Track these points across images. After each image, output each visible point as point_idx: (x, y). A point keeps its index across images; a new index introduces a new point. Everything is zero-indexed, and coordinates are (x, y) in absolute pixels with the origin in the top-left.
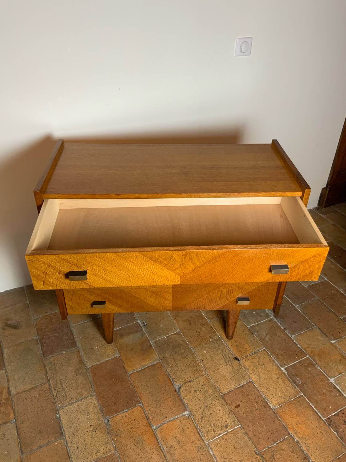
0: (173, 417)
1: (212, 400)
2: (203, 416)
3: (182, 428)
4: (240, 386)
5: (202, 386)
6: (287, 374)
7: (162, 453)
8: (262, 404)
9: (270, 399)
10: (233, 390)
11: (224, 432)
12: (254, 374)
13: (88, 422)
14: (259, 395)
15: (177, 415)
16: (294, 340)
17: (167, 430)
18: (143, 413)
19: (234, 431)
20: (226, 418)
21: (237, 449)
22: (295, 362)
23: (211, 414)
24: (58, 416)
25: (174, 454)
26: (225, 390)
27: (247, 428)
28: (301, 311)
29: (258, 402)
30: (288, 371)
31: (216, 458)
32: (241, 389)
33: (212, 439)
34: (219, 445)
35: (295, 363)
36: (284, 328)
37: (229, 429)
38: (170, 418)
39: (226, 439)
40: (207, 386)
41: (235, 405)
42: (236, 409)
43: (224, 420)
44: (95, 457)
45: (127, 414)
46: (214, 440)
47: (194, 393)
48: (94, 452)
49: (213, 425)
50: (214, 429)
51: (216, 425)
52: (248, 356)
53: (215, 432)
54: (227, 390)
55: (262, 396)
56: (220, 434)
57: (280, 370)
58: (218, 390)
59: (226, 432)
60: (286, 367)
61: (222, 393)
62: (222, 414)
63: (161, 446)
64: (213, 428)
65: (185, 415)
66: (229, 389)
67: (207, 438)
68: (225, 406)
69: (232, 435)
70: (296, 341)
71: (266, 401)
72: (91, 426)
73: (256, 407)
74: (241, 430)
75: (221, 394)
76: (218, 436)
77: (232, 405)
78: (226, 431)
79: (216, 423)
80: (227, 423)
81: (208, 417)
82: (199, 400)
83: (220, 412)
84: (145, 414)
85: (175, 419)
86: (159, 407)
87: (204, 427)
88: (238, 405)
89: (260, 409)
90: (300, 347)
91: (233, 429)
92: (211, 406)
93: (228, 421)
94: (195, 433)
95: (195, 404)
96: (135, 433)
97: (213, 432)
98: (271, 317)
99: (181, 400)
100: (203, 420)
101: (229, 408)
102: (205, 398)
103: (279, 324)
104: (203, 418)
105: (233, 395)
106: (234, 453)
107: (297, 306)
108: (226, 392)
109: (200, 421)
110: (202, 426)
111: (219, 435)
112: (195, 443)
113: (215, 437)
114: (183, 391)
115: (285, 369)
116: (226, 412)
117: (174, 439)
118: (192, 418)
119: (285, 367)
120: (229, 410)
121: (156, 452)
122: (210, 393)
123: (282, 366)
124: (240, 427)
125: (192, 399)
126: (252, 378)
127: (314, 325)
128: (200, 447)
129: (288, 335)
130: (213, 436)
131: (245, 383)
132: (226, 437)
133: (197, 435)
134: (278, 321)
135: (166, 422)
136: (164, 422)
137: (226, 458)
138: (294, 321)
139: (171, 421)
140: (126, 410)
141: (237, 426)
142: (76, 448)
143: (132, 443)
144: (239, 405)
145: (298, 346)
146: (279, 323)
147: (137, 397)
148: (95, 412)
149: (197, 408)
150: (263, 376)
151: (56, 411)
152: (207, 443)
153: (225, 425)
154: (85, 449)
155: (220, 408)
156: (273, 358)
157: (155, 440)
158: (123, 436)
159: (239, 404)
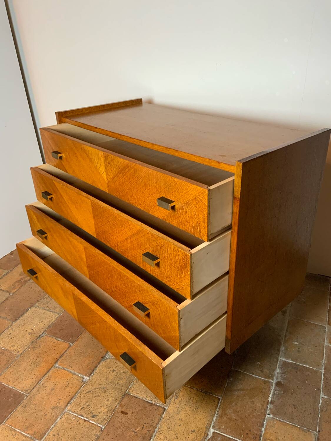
0: (74, 371)
1: (114, 388)
2: (91, 391)
3: (68, 384)
4: (150, 402)
5: (124, 372)
6: (207, 438)
7: (35, 384)
8: (146, 434)
9: (159, 438)
10: (139, 398)
11: (86, 418)
12: (177, 406)
13: (34, 326)
14: (154, 425)
15: (79, 373)
16: (266, 421)
17: (59, 374)
18: (64, 351)
19: (94, 425)
20: (104, 411)
21: (75, 439)
22: (234, 437)
23: (99, 396)
24: (30, 309)
25: (39, 393)
26: (135, 391)
27: (105, 435)
28: (320, 405)
29: (144, 428)
30: (213, 437)
31: (54, 427)
32: (147, 405)
33: (72, 412)
34: (69, 421)
35: (234, 439)
36: (271, 400)
37: (93, 420)
38: (72, 370)
39: (79, 423)
40: (127, 376)
41: (124, 410)
42: (120, 413)
43: (99, 410)
44: (8, 348)
45: (56, 342)
46: (72, 414)
47: (110, 371)
48: (12, 344)
49: (87, 405)
50: (84, 408)
51: (89, 407)
52: (195, 389)
53: (81, 410)
54: (136, 394)
55: (156, 428)
56: (82, 416)
57: (208, 429)
58: (130, 387)
59: (87, 420)
60: (218, 432)
61: (129, 391)
62: (105, 405)
63: (41, 380)
64: (84, 406)
65: (83, 378)
66: (139, 395)
67: (70, 408)
68: (116, 402)
69: (88, 426)
70: (266, 422)
71: (154, 436)
72: (32, 329)
73: (136, 430)
74: (100, 431)
75: (127, 392)
76: (78, 415)
77: (122, 408)
78: (88, 418)
79: (92, 406)
80: (98, 414)
81: (94, 396)
82: (107, 379)
83: (107, 402)
84: (64, 353)
85: (74, 374)
86: (78, 357)
87: (81, 399)
88: (126, 412)
89: (137, 435)
90: (263, 432)
91: (95, 423)
92: (107, 391)
93: (100, 415)
94: (69, 396)
95: (100, 378)
96: (43, 356)
97: (80, 409)
98: (273, 380)
99: (96, 367)
100: (88, 394)
101: (116, 407)
102: (112, 382)
103: (272, 393)
104: (89, 393)
105: (135, 402)
106: (69, 439)
107: (324, 396)
108: (133, 395)
109: (85, 392)
110: (80, 396)
111: (80, 415)
112: (60, 401)
113: (76, 413)
114: (106, 363)
115: (213, 433)
116: (110, 407)
117: (54, 384)
118: (84, 385)
119: (216, 431)
120: (115, 408)
121: (34, 379)
122: (121, 382)
123: (214, 427)
124: (101, 428)
125: (103, 373)
126: (170, 407)
127: (318, 430)
128: (58, 408)
129: (266, 410)
130: (75, 410)
131: (158, 405)
132: (81, 422)
133: (69, 398)
134: (275, 390)
135: (67, 370)
136: (65, 369)
137: (59, 435)
138: (294, 405)
139: (71, 372)
140: (60, 339)
141: (101, 425)
142: (9, 333)
143: (33, 360)
144: (127, 414)
145: (263, 429)
146: (274, 392)
147: (76, 338)
148: (46, 324)
149: (97, 382)
150: (182, 415)
151: (32, 306)
152: (66, 411)
153: (94, 414)
154: (12, 338)
155: (110, 400)
156: (217, 413)
157: (45, 373)
158: (36, 352)
159: (128, 412)
